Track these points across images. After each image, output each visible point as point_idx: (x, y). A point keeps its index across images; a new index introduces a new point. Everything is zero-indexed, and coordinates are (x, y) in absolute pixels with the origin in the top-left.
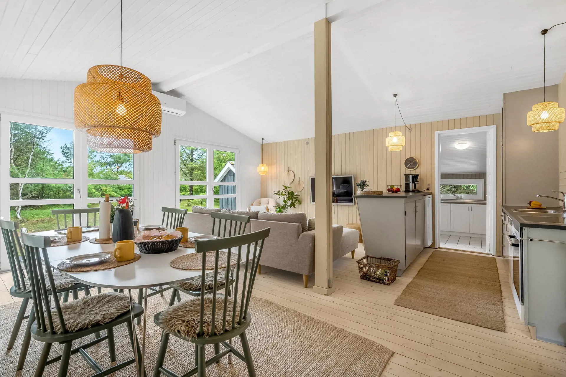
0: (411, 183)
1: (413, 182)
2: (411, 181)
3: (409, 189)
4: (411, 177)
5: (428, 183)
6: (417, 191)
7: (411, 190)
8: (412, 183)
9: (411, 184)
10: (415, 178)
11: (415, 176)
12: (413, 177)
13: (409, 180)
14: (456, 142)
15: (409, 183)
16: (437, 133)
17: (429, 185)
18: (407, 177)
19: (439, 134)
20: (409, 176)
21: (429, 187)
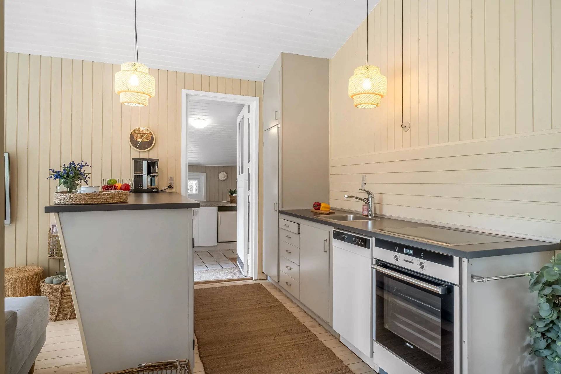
0: (145, 175)
1: (149, 172)
2: (145, 171)
3: (142, 186)
4: (145, 163)
5: (170, 176)
6: (154, 190)
7: (145, 187)
8: (148, 176)
9: (145, 177)
10: (152, 165)
11: (152, 162)
12: (148, 163)
13: (142, 170)
14: (193, 116)
15: (142, 176)
16: (184, 92)
17: (171, 179)
18: (138, 163)
19: (187, 95)
20: (142, 163)
21: (171, 183)
